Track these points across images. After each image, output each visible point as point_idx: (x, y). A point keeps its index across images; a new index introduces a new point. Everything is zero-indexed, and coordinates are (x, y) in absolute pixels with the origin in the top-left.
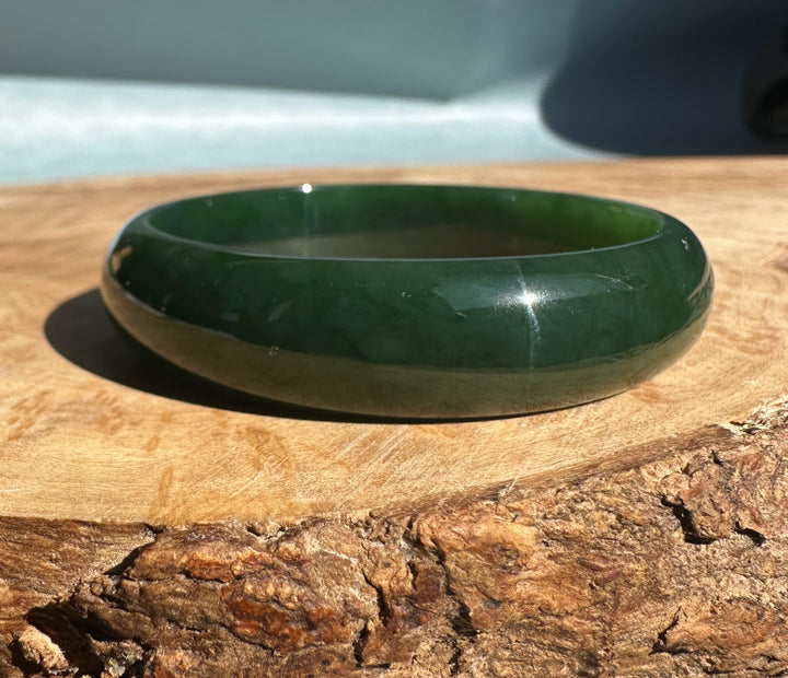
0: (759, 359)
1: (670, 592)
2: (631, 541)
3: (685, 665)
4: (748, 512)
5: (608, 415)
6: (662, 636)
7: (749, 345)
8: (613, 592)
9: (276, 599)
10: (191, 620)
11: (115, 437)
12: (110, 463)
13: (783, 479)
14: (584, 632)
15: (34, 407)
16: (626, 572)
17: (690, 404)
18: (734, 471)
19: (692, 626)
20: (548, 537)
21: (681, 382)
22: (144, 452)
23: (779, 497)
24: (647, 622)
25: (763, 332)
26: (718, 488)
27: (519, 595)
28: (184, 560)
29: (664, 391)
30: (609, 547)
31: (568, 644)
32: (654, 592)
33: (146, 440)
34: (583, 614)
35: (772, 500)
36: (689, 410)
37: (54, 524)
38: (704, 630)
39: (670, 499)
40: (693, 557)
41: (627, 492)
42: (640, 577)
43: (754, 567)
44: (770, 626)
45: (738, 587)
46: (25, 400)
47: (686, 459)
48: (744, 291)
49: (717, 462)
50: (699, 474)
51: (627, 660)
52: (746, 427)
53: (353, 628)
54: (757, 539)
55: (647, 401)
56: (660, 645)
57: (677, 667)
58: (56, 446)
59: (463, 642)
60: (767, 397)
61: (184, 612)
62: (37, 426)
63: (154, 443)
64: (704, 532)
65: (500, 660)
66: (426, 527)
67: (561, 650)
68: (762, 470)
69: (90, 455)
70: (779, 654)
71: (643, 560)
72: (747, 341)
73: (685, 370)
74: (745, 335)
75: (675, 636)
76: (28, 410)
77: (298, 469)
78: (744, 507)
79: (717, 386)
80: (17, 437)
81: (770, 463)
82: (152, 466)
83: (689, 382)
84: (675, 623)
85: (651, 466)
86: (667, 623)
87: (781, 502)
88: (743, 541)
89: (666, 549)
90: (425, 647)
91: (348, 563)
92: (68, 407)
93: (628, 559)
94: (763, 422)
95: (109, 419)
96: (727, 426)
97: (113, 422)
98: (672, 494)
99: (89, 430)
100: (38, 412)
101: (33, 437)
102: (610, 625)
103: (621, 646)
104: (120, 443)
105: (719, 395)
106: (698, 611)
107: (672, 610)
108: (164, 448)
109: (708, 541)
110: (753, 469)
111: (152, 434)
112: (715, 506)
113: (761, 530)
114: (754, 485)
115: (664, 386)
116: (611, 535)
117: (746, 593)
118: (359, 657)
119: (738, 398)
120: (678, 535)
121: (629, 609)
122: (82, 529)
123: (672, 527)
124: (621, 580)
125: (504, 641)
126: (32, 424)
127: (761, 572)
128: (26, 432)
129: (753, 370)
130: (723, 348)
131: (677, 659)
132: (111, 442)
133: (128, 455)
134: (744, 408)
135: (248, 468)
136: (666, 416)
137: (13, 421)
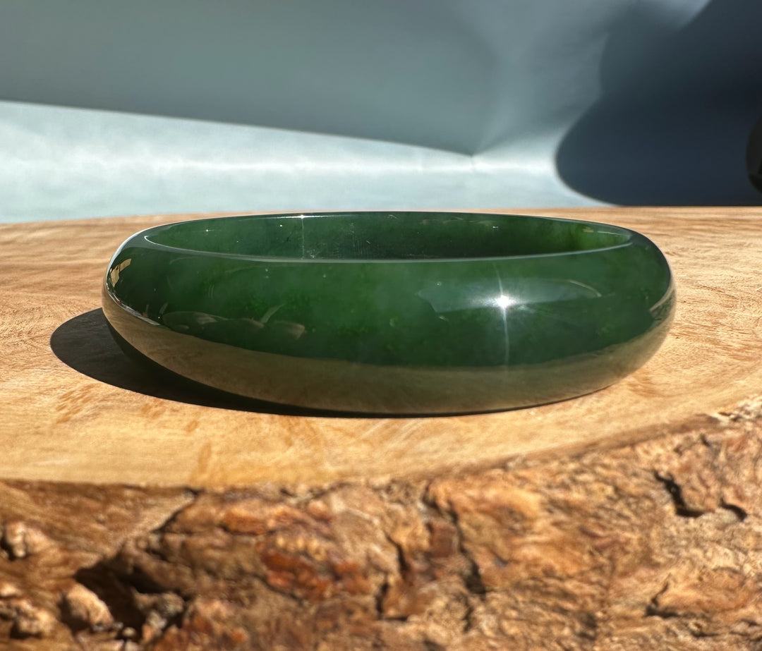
0: (748, 364)
1: (661, 560)
2: (627, 512)
3: (674, 628)
4: (731, 489)
5: (609, 406)
6: (654, 600)
7: (740, 353)
8: (611, 558)
9: (305, 552)
10: (227, 572)
11: (156, 421)
12: (152, 441)
14: (583, 596)
15: (79, 398)
16: (622, 540)
17: (682, 399)
18: (720, 451)
19: (681, 591)
20: (552, 505)
21: (676, 382)
22: (184, 432)
24: (641, 588)
25: (753, 343)
26: (705, 466)
27: (525, 557)
28: (222, 515)
29: (661, 388)
30: (606, 517)
31: (569, 605)
32: (647, 559)
33: (185, 424)
34: (583, 577)
35: (754, 480)
36: (681, 403)
37: (102, 489)
38: (691, 595)
39: (662, 474)
40: (682, 529)
41: (623, 468)
42: (635, 546)
43: (738, 541)
44: (751, 593)
45: (722, 558)
46: (72, 392)
47: (678, 440)
48: (738, 312)
49: (705, 443)
50: (688, 453)
51: (623, 623)
52: (732, 416)
53: (374, 582)
54: (741, 514)
55: (646, 396)
56: (653, 609)
57: (668, 631)
58: (102, 428)
59: (474, 600)
60: (753, 393)
61: (221, 564)
62: (83, 412)
63: (194, 424)
64: (692, 505)
65: (508, 619)
66: (442, 491)
67: (563, 611)
68: (745, 452)
69: (133, 434)
70: (759, 620)
71: (637, 530)
72: (739, 350)
73: (681, 372)
74: (737, 346)
75: (666, 601)
76: (75, 400)
77: (326, 444)
78: (728, 485)
79: (709, 384)
80: (65, 420)
81: (753, 447)
82: (192, 443)
83: (684, 382)
84: (666, 588)
85: (645, 446)
86: (659, 588)
88: (728, 516)
89: (659, 520)
90: (439, 603)
91: (370, 522)
92: (112, 398)
93: (623, 529)
94: (748, 413)
95: (151, 407)
96: (715, 415)
97: (154, 410)
98: (664, 469)
99: (133, 415)
100: (84, 402)
101: (81, 420)
102: (607, 588)
103: (618, 609)
104: (163, 425)
105: (711, 391)
106: (686, 578)
107: (663, 576)
108: (203, 429)
109: (696, 514)
110: (737, 450)
111: (192, 418)
112: (703, 482)
113: (743, 506)
114: (738, 465)
115: (660, 385)
116: (608, 506)
117: (729, 563)
118: (380, 608)
119: (726, 394)
120: (669, 508)
121: (625, 575)
122: (128, 493)
123: (664, 500)
124: (617, 548)
125: (512, 602)
126: (79, 410)
127: (744, 545)
128: (74, 417)
129: (742, 373)
130: (716, 355)
131: (668, 623)
132: (153, 425)
133: (169, 434)
134: (732, 401)
135: (281, 445)
136: (661, 407)
137: (61, 408)
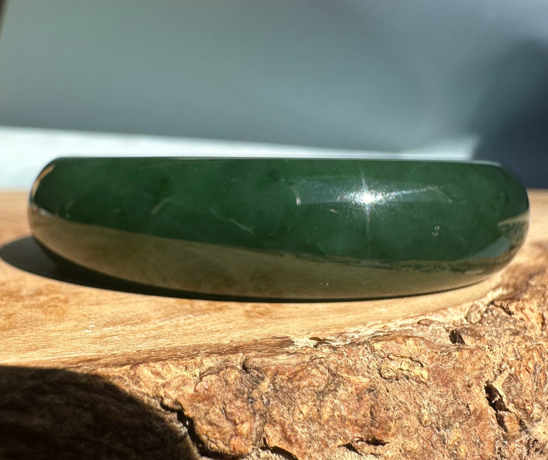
4: (278, 428)
13: (335, 397)
18: (263, 379)
23: (326, 416)
26: (237, 397)
35: (315, 418)
39: (167, 402)
47: (211, 362)
50: (212, 378)
64: (213, 445)
68: (305, 383)
78: (273, 423)
81: (318, 377)
85: (157, 365)
87: (327, 422)
98: (170, 397)
110: (290, 380)
113: (294, 450)
114: (292, 398)
